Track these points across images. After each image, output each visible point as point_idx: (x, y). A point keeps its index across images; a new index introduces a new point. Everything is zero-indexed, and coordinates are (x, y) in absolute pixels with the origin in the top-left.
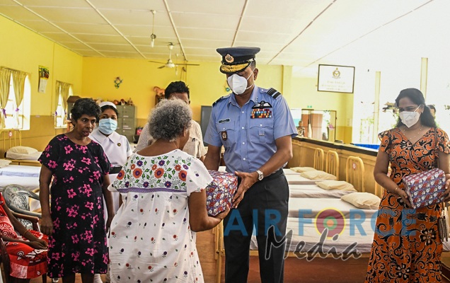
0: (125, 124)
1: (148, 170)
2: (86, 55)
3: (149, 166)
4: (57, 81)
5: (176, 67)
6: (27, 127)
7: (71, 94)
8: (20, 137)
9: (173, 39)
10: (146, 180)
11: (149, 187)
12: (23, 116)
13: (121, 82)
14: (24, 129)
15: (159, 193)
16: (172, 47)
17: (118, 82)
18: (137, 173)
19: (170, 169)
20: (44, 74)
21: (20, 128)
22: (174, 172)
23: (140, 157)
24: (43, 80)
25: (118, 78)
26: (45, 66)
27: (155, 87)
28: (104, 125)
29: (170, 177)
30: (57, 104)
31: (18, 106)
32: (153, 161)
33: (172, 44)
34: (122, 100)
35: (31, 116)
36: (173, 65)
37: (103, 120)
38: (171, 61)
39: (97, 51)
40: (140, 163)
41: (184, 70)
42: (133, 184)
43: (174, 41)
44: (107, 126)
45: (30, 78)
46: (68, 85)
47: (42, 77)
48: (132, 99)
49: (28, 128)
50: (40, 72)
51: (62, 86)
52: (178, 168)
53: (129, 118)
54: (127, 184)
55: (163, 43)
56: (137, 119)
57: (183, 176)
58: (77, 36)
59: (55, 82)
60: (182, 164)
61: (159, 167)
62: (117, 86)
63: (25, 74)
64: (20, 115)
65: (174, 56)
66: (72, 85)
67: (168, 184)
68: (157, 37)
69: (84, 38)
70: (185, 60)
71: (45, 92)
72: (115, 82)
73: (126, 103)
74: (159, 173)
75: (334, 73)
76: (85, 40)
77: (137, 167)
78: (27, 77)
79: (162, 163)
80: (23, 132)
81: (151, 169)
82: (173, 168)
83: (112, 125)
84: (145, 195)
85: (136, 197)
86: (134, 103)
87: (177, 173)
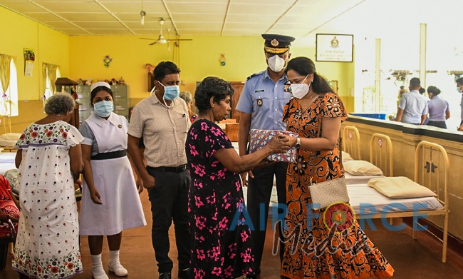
0: (118, 105)
1: (41, 133)
2: (71, 33)
3: (42, 130)
4: (43, 63)
5: (168, 43)
6: (15, 113)
7: (58, 75)
8: (10, 123)
9: (163, 14)
10: (40, 139)
11: (43, 143)
12: (10, 102)
13: (111, 60)
14: (12, 115)
15: (50, 146)
16: (162, 22)
17: (107, 61)
18: (35, 135)
19: (56, 131)
20: (30, 56)
21: (8, 114)
22: (59, 133)
23: (36, 125)
24: (29, 62)
25: (107, 57)
26: (30, 48)
27: (147, 65)
28: (100, 109)
29: (57, 136)
30: (45, 88)
31: (4, 92)
32: (45, 127)
33: (162, 20)
34: (113, 80)
35: (19, 101)
36: (165, 41)
37: (97, 103)
38: (162, 37)
39: (83, 29)
40: (36, 129)
41: (177, 45)
42: (32, 141)
43: (165, 16)
44: (102, 109)
45: (15, 61)
46: (55, 66)
47: (27, 59)
48: (123, 78)
49: (17, 114)
50: (25, 54)
51: (49, 68)
52: (62, 130)
53: (122, 98)
54: (28, 142)
55: (154, 18)
56: (130, 99)
57: (65, 135)
58: (62, 15)
59: (41, 64)
60: (64, 129)
61: (49, 130)
62: (107, 65)
63: (10, 58)
64: (7, 101)
65: (166, 32)
66: (59, 67)
67: (55, 140)
68: (147, 13)
69: (69, 17)
70: (177, 34)
71: (31, 74)
72: (105, 61)
73: (117, 82)
74: (49, 134)
75: (332, 42)
76: (70, 19)
77: (34, 131)
78: (12, 60)
79: (51, 128)
80: (13, 118)
81: (43, 132)
82: (59, 131)
83: (107, 108)
84: (40, 148)
85: (34, 149)
86: (126, 82)
87: (61, 134)
